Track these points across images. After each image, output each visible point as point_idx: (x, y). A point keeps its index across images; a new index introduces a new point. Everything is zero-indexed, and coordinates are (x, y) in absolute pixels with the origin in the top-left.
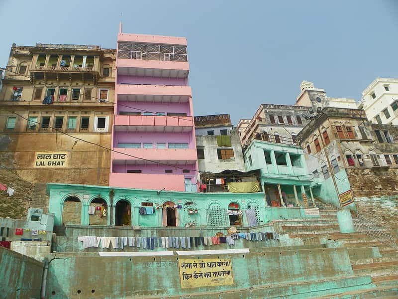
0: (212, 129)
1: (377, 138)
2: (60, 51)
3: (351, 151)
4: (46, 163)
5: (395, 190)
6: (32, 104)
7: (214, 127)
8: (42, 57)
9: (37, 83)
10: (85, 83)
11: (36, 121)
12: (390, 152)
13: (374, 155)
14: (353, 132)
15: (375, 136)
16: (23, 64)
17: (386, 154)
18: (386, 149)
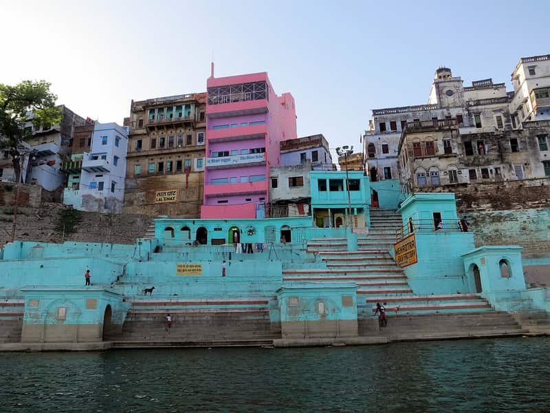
0: (305, 151)
1: (465, 150)
2: (165, 103)
3: (426, 170)
4: (163, 199)
5: (471, 207)
6: (150, 153)
7: (305, 149)
8: (152, 111)
9: (152, 134)
10: (185, 129)
11: (154, 168)
12: (478, 165)
13: (455, 171)
14: (435, 146)
15: (463, 149)
16: (141, 118)
17: (471, 168)
18: (473, 162)
